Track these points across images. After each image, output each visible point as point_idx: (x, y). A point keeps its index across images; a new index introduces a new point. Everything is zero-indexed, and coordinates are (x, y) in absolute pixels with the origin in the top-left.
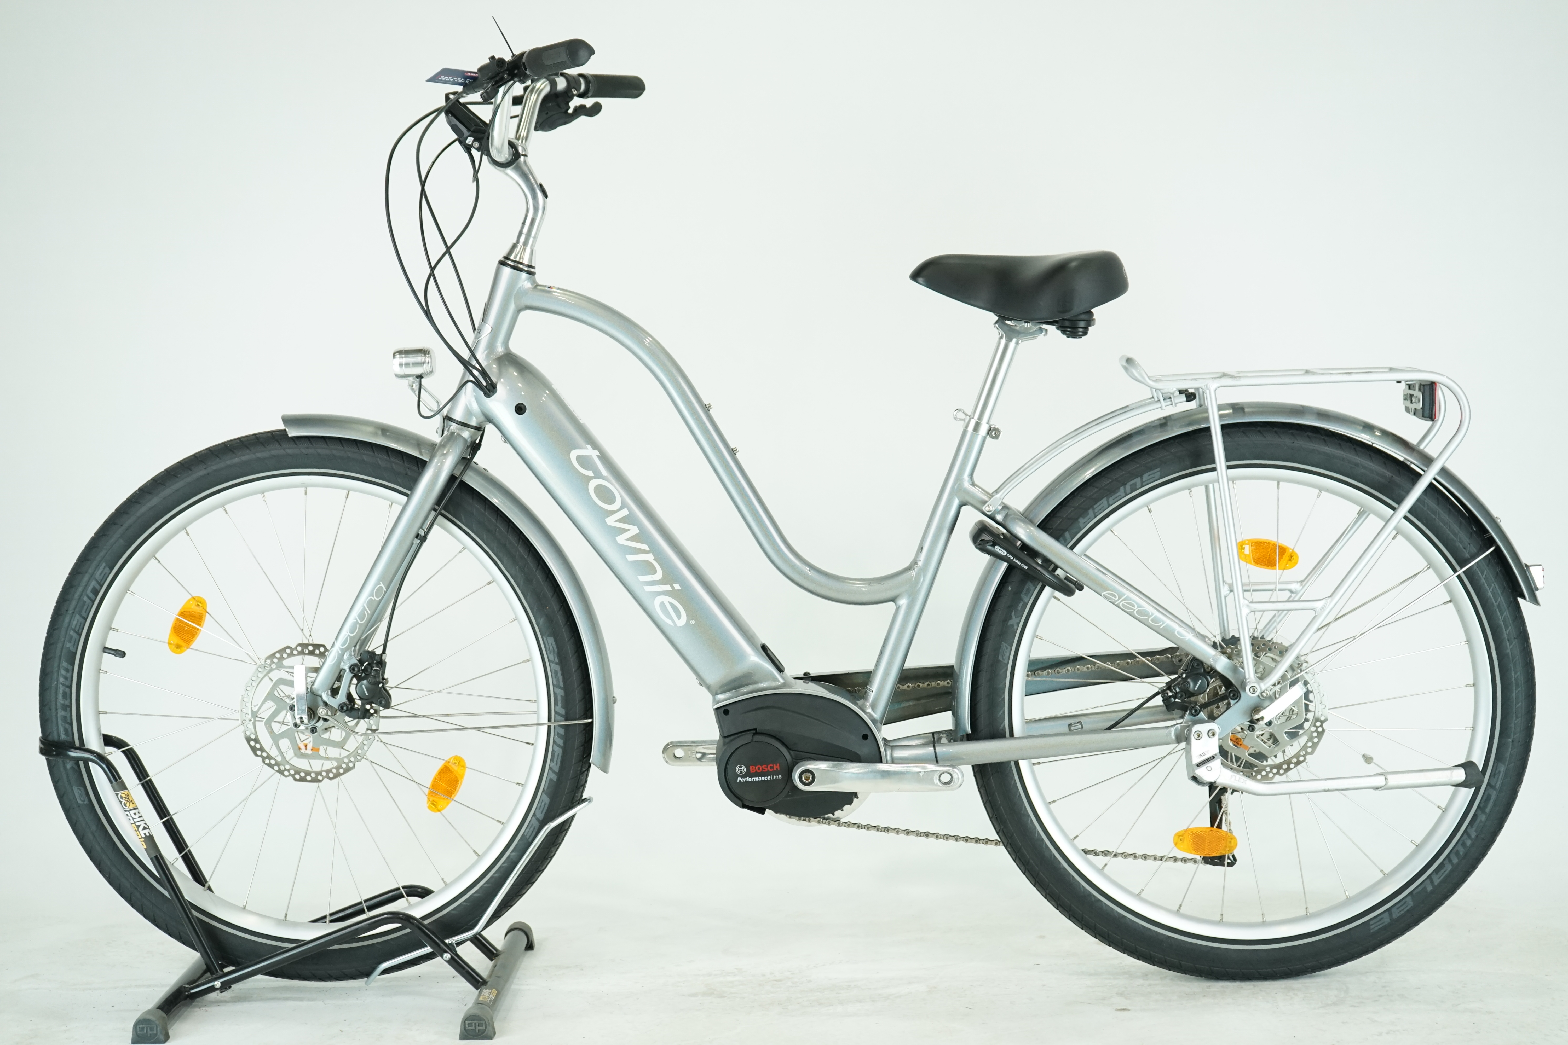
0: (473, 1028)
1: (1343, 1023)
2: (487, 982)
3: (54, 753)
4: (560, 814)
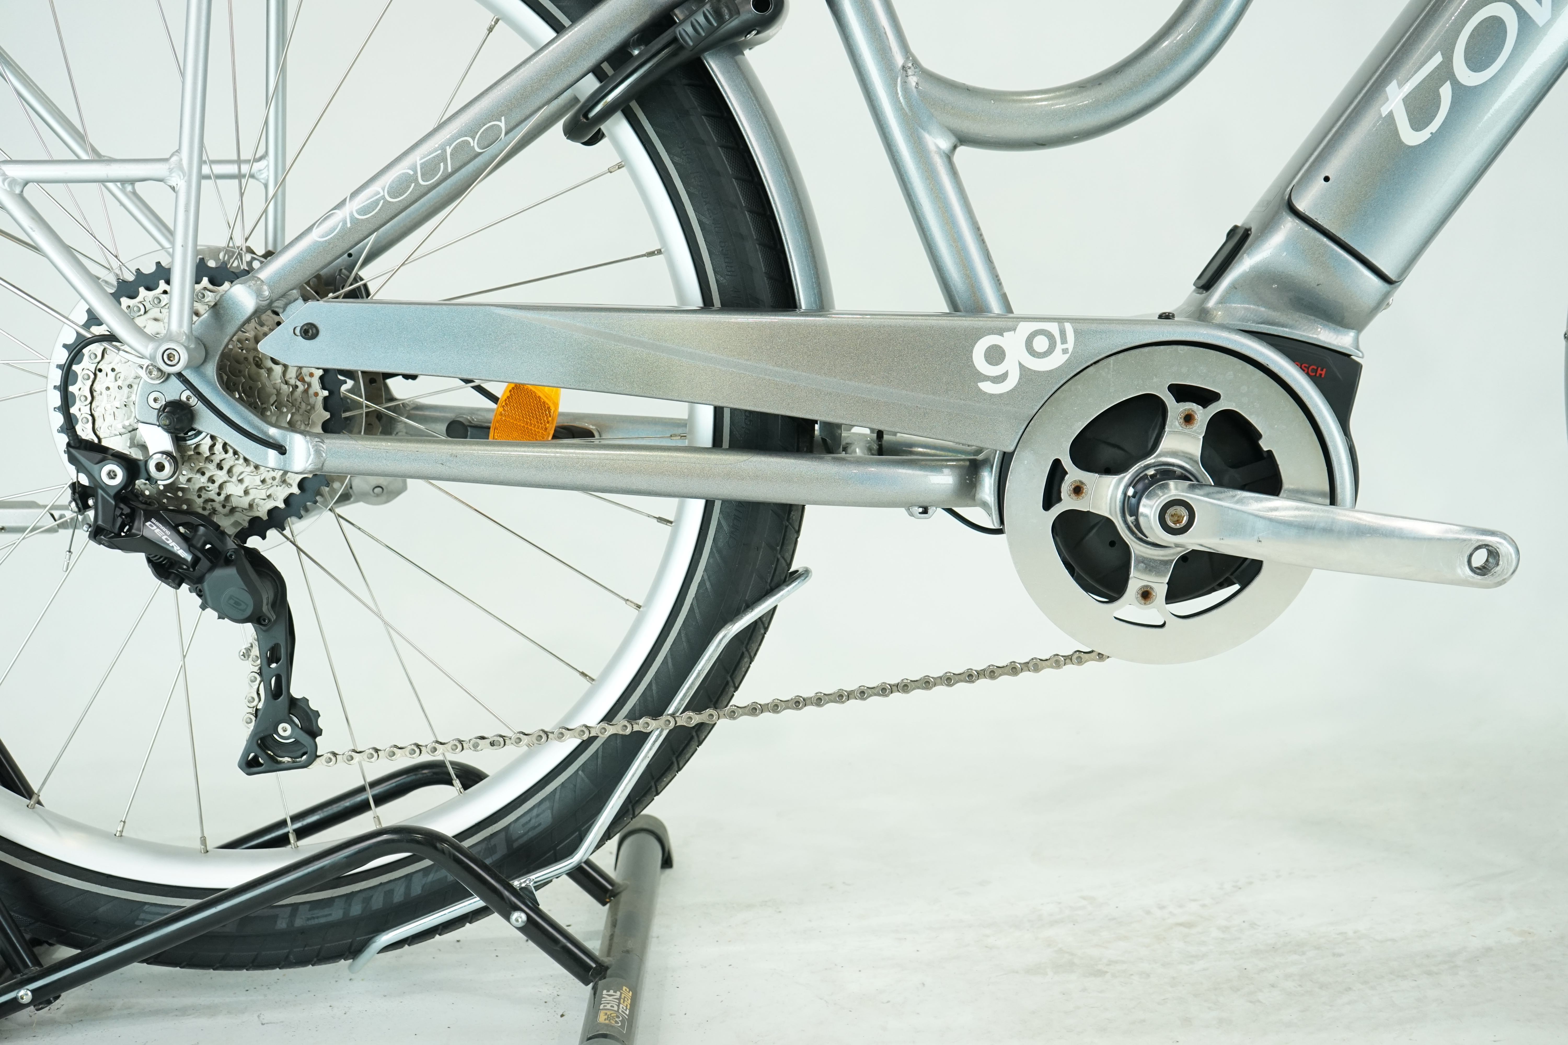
2: (602, 966)
4: (750, 606)
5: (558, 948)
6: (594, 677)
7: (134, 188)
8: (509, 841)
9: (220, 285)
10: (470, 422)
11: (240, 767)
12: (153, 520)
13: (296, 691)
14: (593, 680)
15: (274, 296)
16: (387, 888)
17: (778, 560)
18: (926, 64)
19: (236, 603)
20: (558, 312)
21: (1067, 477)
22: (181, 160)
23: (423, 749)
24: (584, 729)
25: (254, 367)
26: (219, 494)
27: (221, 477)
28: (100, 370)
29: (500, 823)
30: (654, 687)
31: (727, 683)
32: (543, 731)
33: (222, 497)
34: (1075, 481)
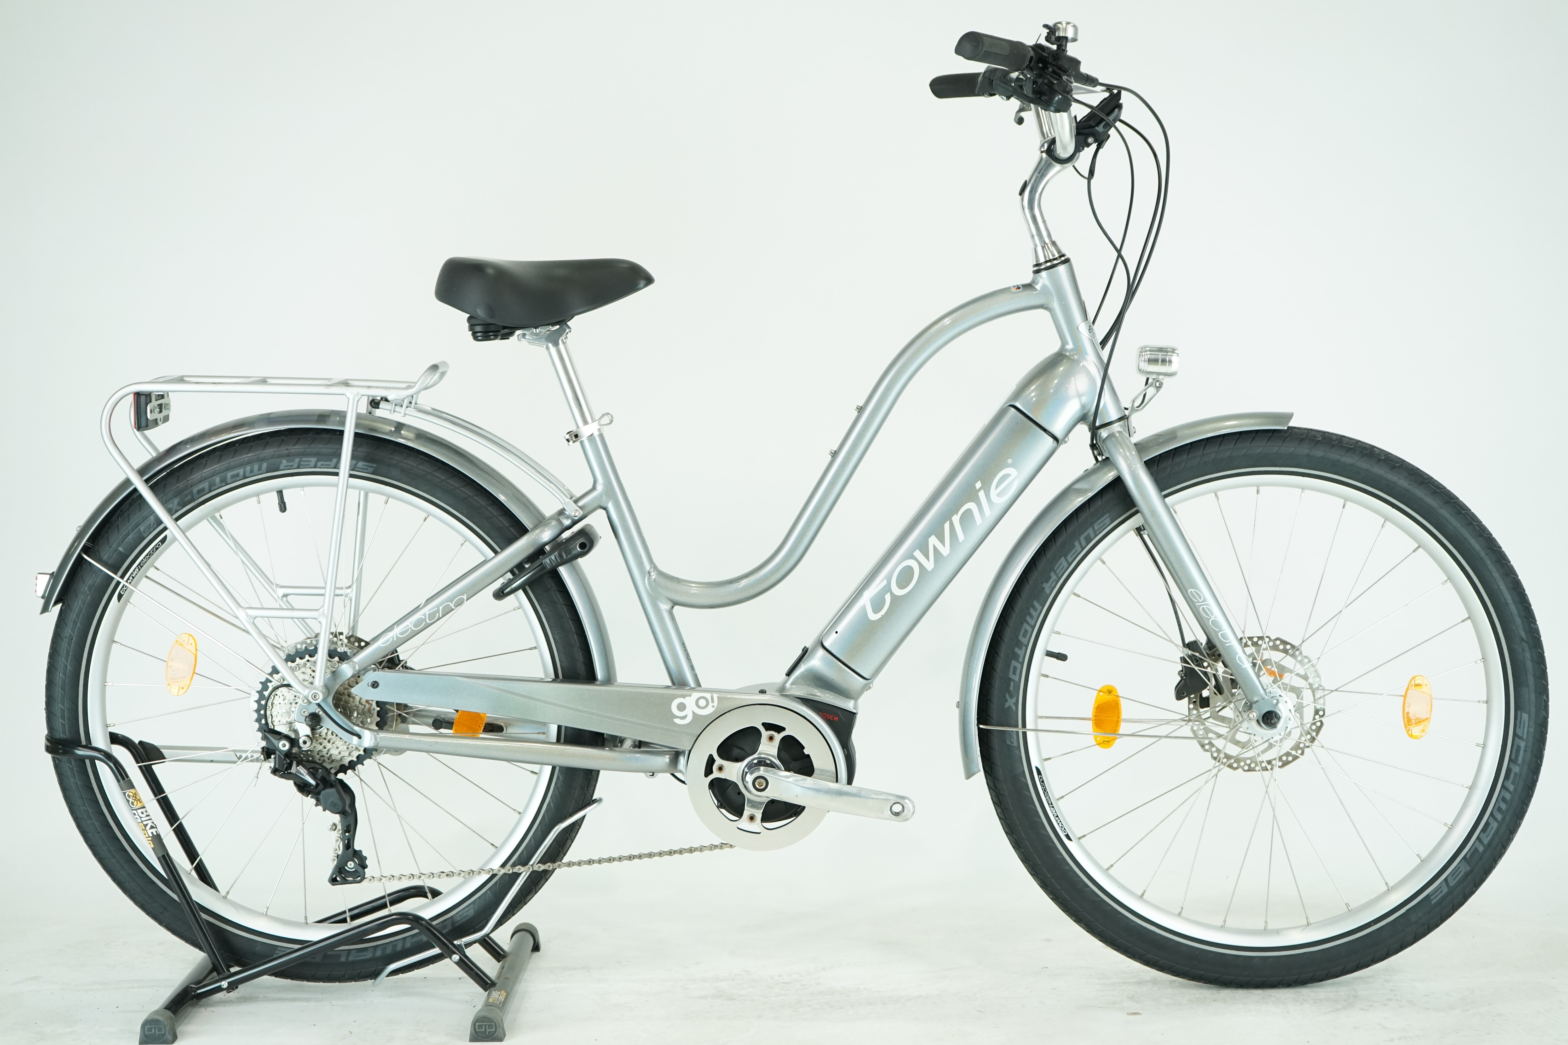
0: (483, 1030)
1: (1355, 1028)
2: (496, 984)
3: (61, 751)
4: (571, 815)
5: (472, 973)
6: (497, 846)
7: (287, 599)
8: (453, 923)
9: (333, 658)
10: (444, 719)
11: (329, 881)
12: (300, 766)
13: (357, 848)
14: (497, 847)
15: (361, 669)
16: (394, 943)
17: (586, 794)
18: (661, 568)
19: (335, 805)
20: (486, 680)
21: (716, 762)
22: (324, 610)
23: (415, 876)
24: (490, 870)
25: (347, 696)
26: (327, 754)
27: (329, 746)
28: (276, 695)
29: (449, 914)
30: (525, 852)
31: (560, 852)
32: (471, 870)
33: (329, 755)
34: (720, 764)
